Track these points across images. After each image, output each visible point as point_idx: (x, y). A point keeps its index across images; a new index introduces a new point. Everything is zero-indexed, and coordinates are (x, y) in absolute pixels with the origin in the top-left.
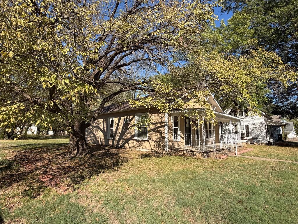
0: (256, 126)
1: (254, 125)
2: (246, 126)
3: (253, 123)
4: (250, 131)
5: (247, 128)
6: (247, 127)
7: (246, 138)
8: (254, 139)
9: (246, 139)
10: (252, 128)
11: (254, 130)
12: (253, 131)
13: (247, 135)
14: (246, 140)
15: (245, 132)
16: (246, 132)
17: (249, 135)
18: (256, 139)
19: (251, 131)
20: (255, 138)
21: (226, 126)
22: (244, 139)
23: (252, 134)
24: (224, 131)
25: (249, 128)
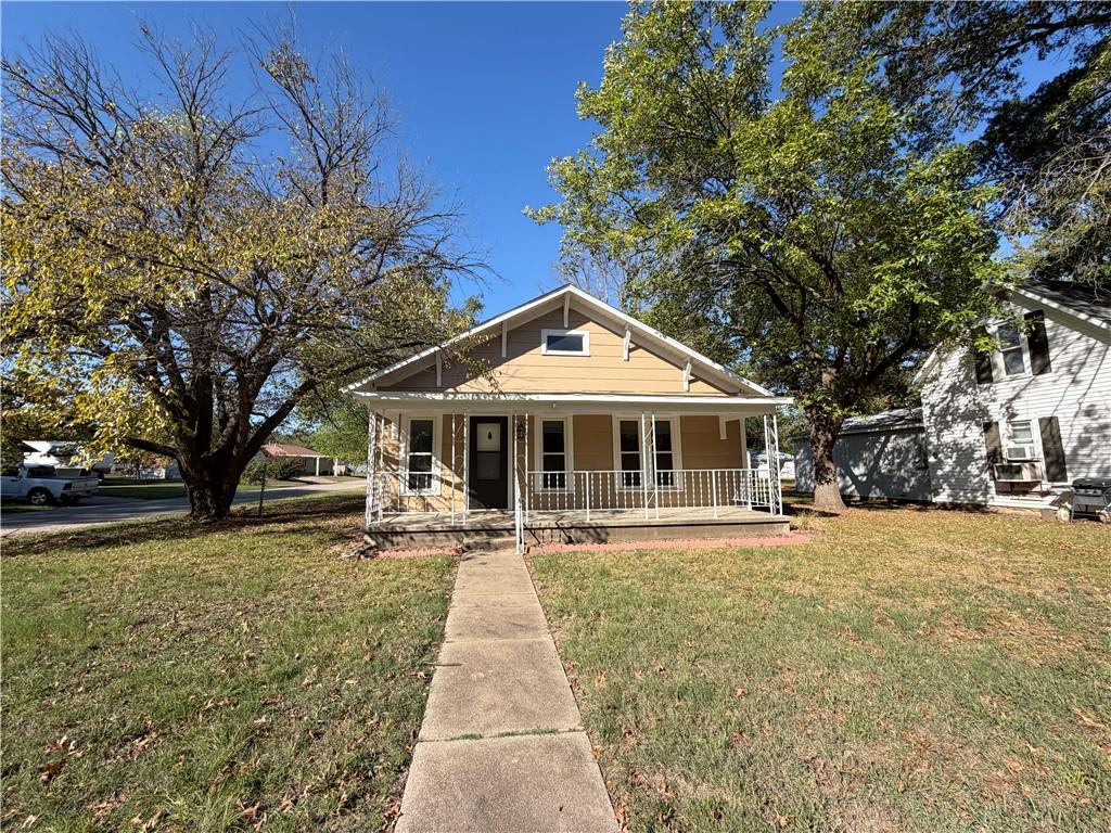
0: (1102, 421)
1: (1089, 413)
2: (1041, 420)
3: (1084, 406)
4: (1068, 451)
5: (1046, 435)
6: (1050, 426)
7: (1046, 486)
8: (1082, 491)
9: (1047, 493)
10: (1078, 430)
11: (1089, 440)
12: (1085, 451)
13: (1052, 470)
14: (1050, 499)
15: (1042, 456)
16: (1047, 454)
17: (1063, 471)
18: (1091, 492)
19: (1075, 452)
20: (1089, 487)
21: (941, 430)
22: (1037, 489)
23: (1083, 463)
24: (935, 455)
25: (1064, 433)
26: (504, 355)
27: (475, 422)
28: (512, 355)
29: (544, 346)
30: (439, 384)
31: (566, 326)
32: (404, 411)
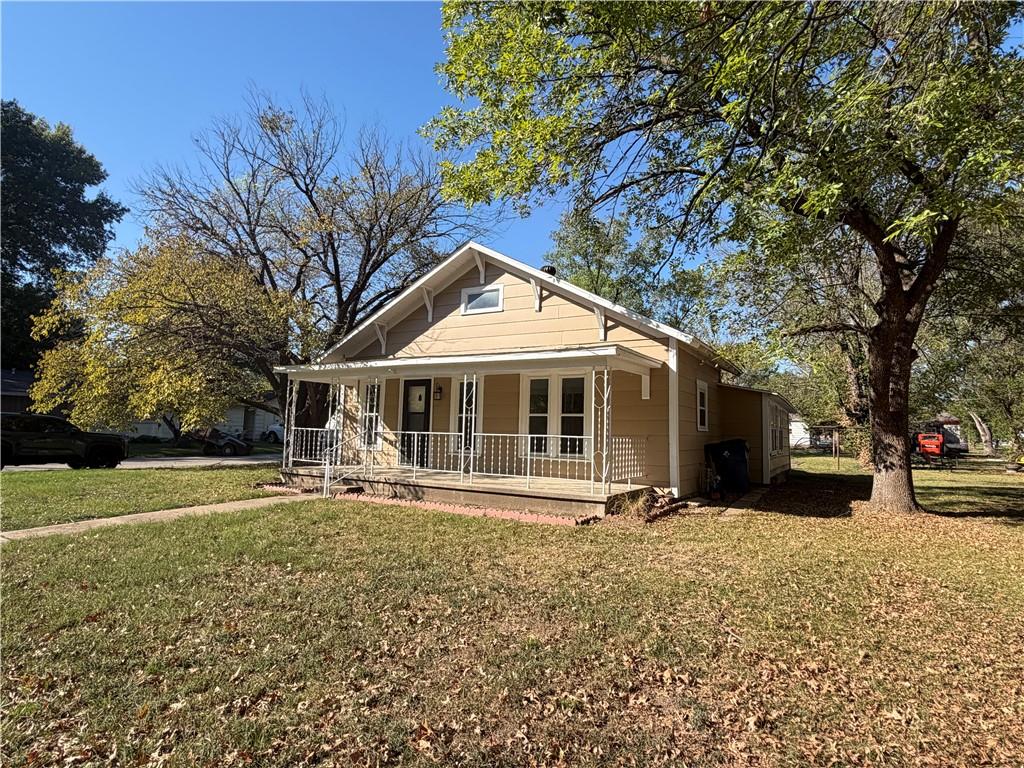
26: (430, 320)
27: (409, 384)
28: (437, 319)
29: (463, 306)
30: (383, 352)
31: (482, 282)
32: (361, 377)
